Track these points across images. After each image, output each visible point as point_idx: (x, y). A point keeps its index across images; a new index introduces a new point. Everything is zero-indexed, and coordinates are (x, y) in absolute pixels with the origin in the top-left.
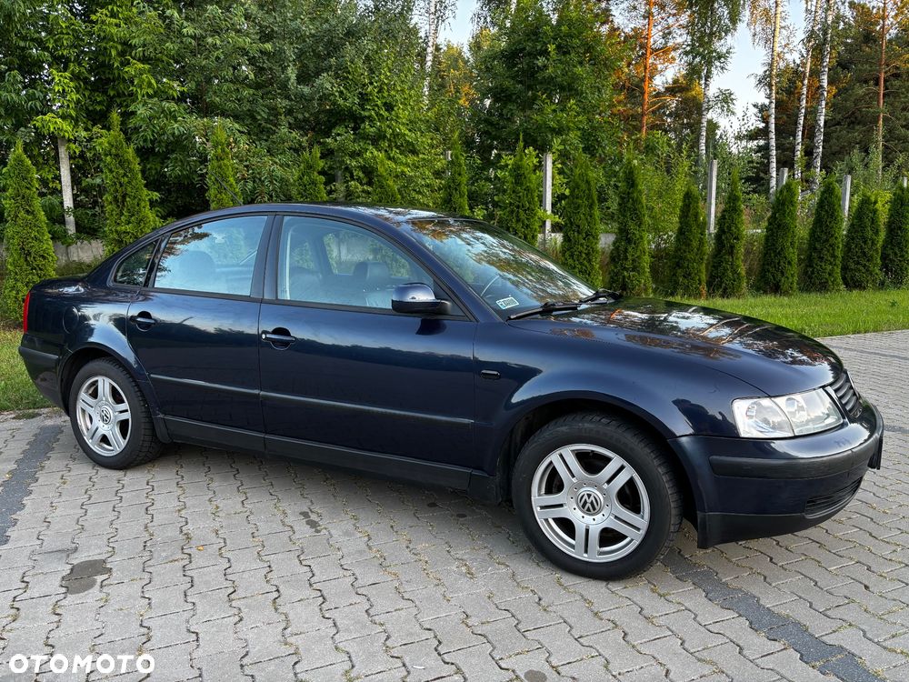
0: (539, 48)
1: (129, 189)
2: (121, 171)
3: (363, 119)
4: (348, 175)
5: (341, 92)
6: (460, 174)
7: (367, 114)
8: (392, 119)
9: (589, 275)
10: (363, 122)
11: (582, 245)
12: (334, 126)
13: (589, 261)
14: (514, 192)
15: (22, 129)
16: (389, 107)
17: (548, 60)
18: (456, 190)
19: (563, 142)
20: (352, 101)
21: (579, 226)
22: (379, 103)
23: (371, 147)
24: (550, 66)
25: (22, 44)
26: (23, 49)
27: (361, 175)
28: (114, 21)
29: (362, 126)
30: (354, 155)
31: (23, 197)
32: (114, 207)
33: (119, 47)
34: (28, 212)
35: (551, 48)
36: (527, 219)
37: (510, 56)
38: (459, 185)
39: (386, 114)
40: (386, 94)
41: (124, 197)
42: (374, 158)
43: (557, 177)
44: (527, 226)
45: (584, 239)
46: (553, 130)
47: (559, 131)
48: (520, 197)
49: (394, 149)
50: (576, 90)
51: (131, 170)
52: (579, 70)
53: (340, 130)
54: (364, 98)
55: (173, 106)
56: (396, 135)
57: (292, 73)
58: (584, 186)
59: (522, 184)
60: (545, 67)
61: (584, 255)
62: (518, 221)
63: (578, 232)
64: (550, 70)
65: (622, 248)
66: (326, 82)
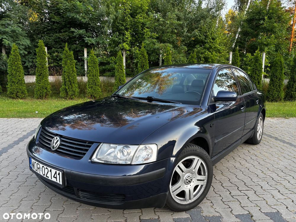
0: (261, 18)
1: (145, 64)
2: (143, 59)
3: (205, 43)
4: (199, 59)
5: (199, 35)
6: (237, 59)
7: (207, 41)
8: (215, 43)
9: (279, 92)
10: (206, 43)
11: (277, 82)
12: (196, 45)
13: (280, 88)
14: (255, 65)
15: (117, 47)
16: (213, 39)
17: (264, 21)
18: (236, 64)
19: (269, 49)
20: (203, 37)
21: (277, 76)
22: (211, 38)
23: (207, 51)
24: (265, 24)
25: (118, 25)
26: (118, 26)
27: (203, 59)
28: (141, 18)
29: (205, 45)
30: (202, 53)
31: (120, 66)
32: (141, 68)
33: (141, 25)
34: (121, 69)
35: (266, 18)
36: (259, 73)
37: (249, 21)
38: (237, 62)
39: (212, 41)
40: (213, 35)
41: (143, 66)
42: (208, 54)
43: (267, 60)
44: (259, 76)
45: (278, 80)
46: (265, 45)
47: (267, 45)
48: (257, 66)
49: (214, 52)
50: (274, 31)
51: (146, 58)
52: (275, 24)
53: (198, 46)
54: (206, 37)
55: (154, 40)
56: (215, 47)
57: (186, 30)
58: (279, 63)
59: (258, 62)
60: (263, 24)
61: (278, 86)
62: (255, 74)
63: (276, 78)
64: (265, 25)
65: (291, 84)
66: (196, 32)
